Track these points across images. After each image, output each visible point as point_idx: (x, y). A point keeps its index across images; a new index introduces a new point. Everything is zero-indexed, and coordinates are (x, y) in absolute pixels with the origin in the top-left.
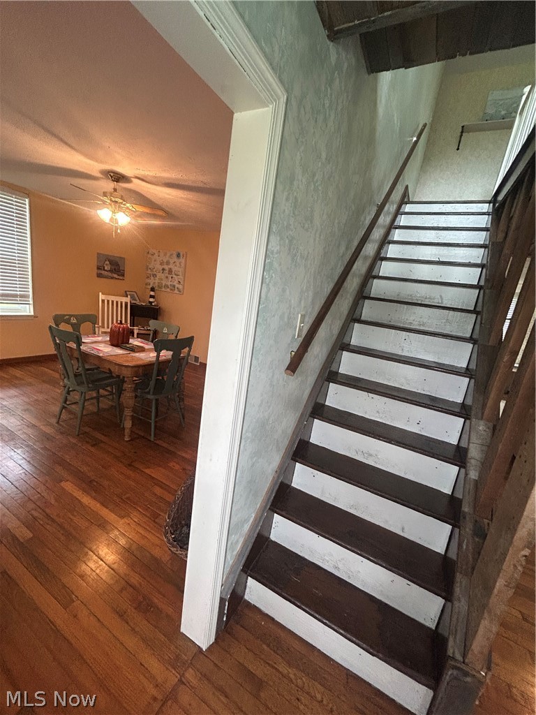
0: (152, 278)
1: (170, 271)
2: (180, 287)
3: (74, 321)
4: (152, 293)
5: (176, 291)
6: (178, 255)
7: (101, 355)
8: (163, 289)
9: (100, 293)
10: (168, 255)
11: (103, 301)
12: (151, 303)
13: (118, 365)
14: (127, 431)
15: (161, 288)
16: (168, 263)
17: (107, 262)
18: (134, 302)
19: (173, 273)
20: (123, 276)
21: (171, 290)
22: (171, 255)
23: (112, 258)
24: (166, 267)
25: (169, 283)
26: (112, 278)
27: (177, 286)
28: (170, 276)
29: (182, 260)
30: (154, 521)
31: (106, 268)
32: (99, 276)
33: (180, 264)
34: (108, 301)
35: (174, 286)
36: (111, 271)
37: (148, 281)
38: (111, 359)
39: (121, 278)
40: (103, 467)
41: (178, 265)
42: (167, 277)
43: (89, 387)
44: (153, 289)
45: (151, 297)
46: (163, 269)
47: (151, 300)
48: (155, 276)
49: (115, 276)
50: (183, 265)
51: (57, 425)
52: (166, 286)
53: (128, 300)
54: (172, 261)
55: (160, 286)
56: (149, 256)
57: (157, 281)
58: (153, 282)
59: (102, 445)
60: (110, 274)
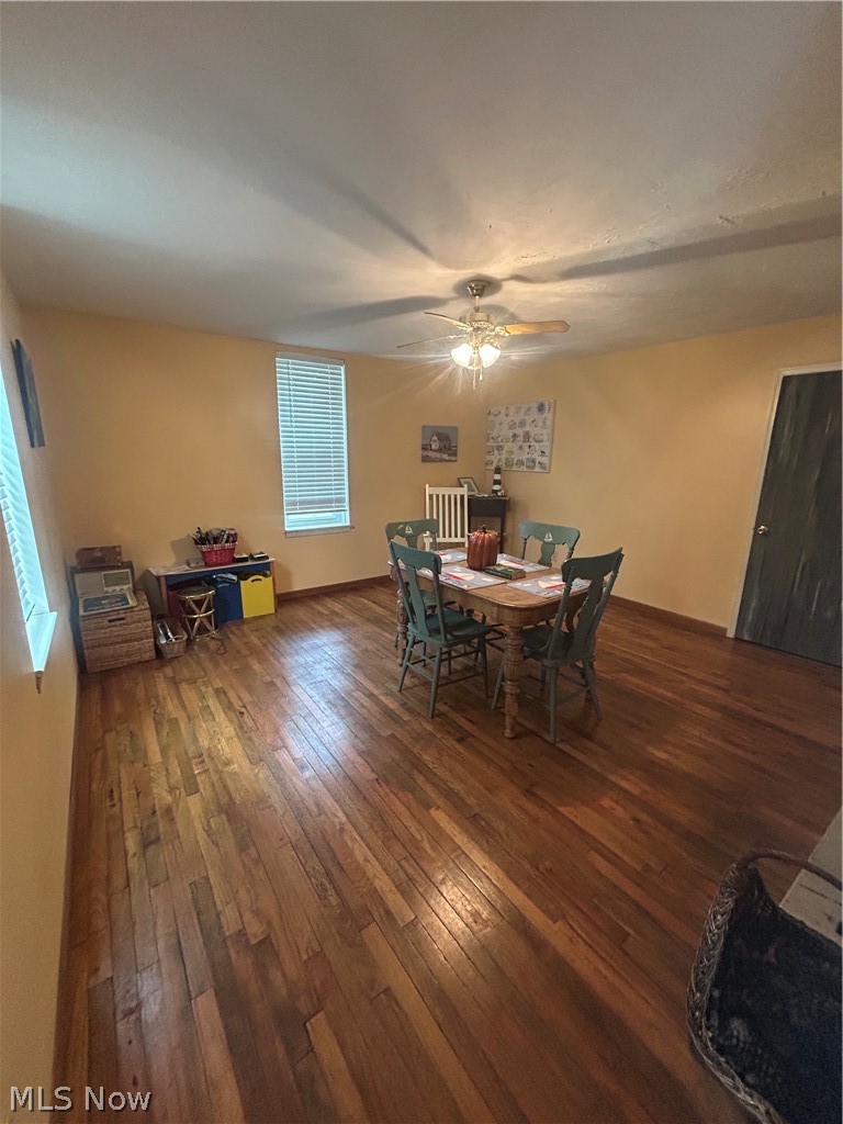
0: (496, 452)
1: (527, 436)
2: (545, 460)
3: (409, 531)
4: (497, 477)
5: (537, 469)
6: (541, 408)
7: (465, 587)
8: (514, 468)
9: (427, 486)
10: (523, 410)
11: (431, 496)
12: (495, 492)
13: (498, 605)
14: (508, 721)
15: (511, 466)
16: (522, 424)
17: (435, 438)
18: (472, 493)
19: (531, 439)
20: (455, 454)
21: (528, 467)
22: (529, 409)
23: (440, 431)
24: (520, 432)
25: (524, 457)
26: (442, 460)
27: (538, 459)
28: (526, 445)
29: (548, 415)
30: (621, 948)
31: (433, 447)
32: (425, 459)
33: (544, 423)
34: (438, 496)
35: (533, 461)
36: (439, 450)
37: (489, 458)
38: (480, 593)
39: (453, 458)
40: (487, 789)
41: (540, 424)
42: (521, 448)
43: (446, 640)
44: (498, 471)
45: (497, 482)
46: (515, 436)
47: (497, 487)
48: (500, 448)
49: (445, 456)
50: (549, 423)
51: (399, 694)
52: (520, 463)
53: (464, 491)
54: (529, 419)
55: (509, 463)
56: (491, 418)
57: (503, 457)
58: (496, 459)
59: (471, 740)
60: (438, 455)
